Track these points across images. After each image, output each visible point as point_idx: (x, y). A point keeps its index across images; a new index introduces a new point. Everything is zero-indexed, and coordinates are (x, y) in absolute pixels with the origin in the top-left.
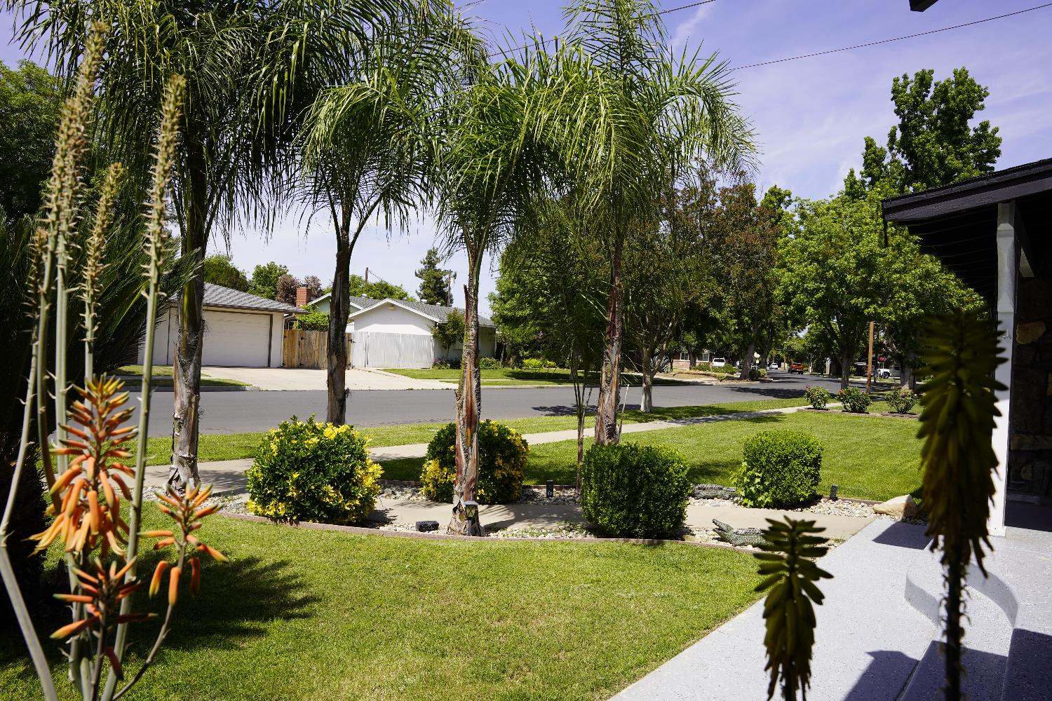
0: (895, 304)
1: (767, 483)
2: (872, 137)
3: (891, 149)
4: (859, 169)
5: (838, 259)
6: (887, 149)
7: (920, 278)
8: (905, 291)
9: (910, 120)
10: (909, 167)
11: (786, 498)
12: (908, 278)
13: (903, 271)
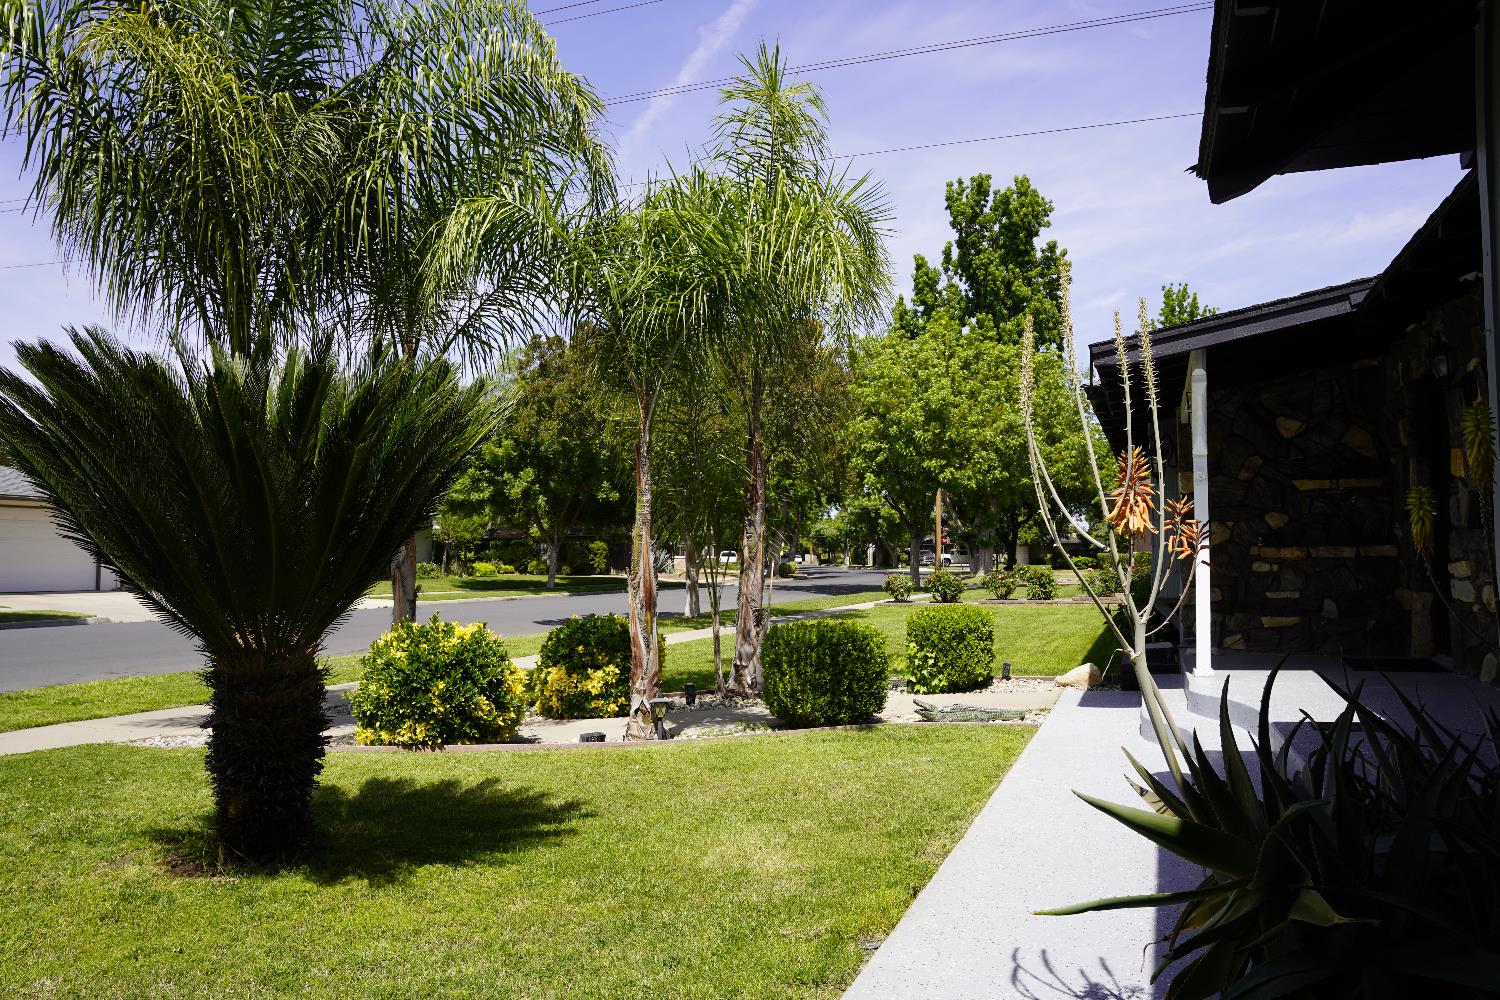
0: (974, 466)
1: (941, 664)
2: (923, 254)
3: (946, 270)
4: (909, 294)
5: (902, 411)
6: (941, 269)
7: (1001, 433)
8: (985, 449)
9: (968, 235)
10: (970, 294)
11: (964, 679)
12: (988, 433)
13: (981, 425)
